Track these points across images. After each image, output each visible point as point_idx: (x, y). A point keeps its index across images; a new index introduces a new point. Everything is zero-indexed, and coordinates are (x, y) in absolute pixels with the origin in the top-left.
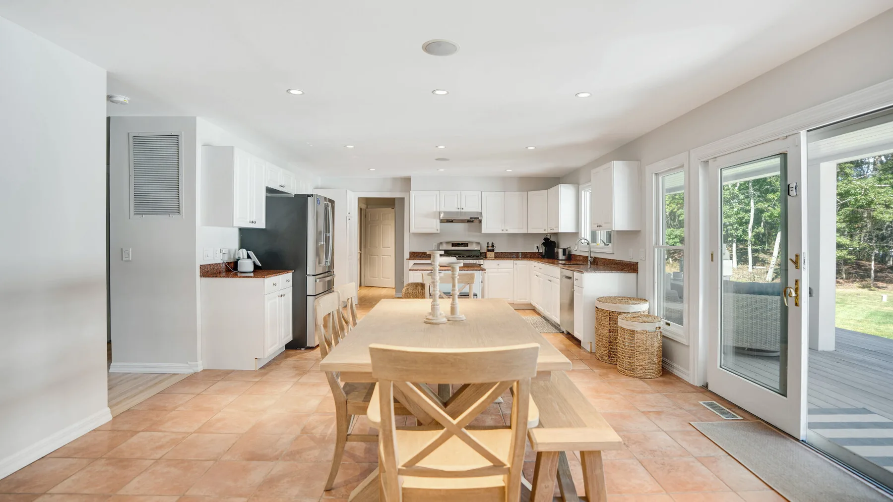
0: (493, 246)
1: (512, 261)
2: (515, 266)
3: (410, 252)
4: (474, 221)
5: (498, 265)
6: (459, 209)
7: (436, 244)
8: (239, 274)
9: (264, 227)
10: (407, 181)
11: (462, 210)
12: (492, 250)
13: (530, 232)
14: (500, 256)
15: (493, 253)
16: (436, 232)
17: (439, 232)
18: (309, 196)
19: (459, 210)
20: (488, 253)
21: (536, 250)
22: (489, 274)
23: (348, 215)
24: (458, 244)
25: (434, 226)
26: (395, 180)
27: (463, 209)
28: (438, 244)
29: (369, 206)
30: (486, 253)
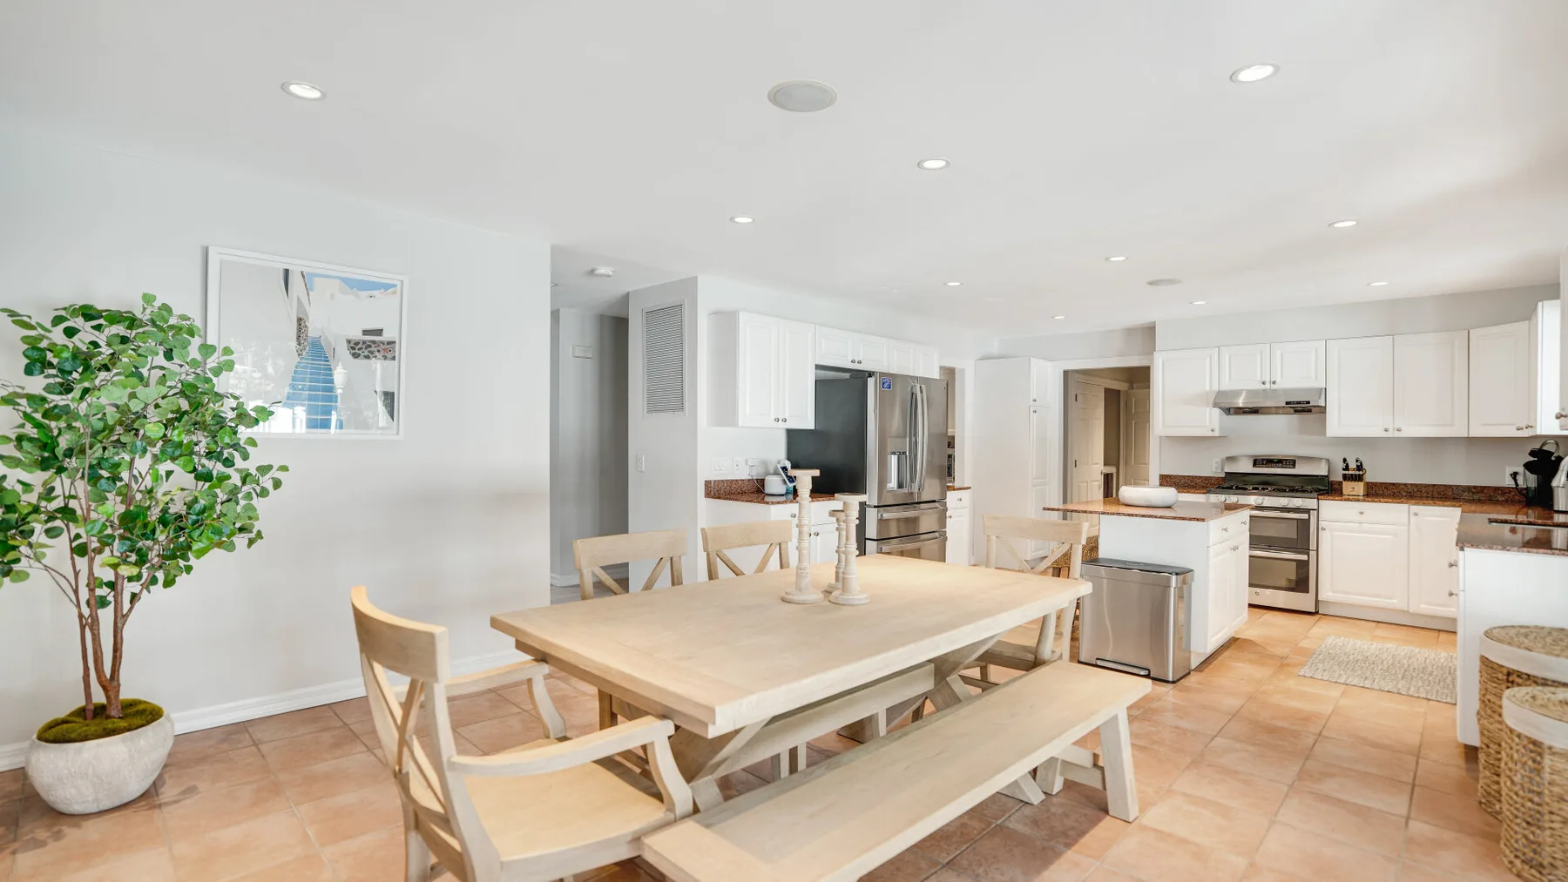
0: (1360, 468)
1: (1405, 507)
2: (1413, 519)
3: (1160, 475)
4: (1305, 408)
5: (1362, 513)
6: (1264, 383)
7: (1219, 460)
8: (768, 499)
9: (812, 427)
10: (1150, 330)
11: (1274, 387)
12: (1359, 478)
13: (1477, 432)
14: (1379, 492)
15: (1361, 485)
16: (1210, 434)
17: (1217, 434)
18: (871, 374)
19: (1267, 386)
20: (1344, 483)
21: (1509, 483)
22: (1335, 533)
23: (1032, 402)
24: (1270, 462)
25: (1209, 421)
26: (1130, 332)
27: (1274, 383)
28: (1222, 460)
29: (1135, 385)
30: (1340, 483)
